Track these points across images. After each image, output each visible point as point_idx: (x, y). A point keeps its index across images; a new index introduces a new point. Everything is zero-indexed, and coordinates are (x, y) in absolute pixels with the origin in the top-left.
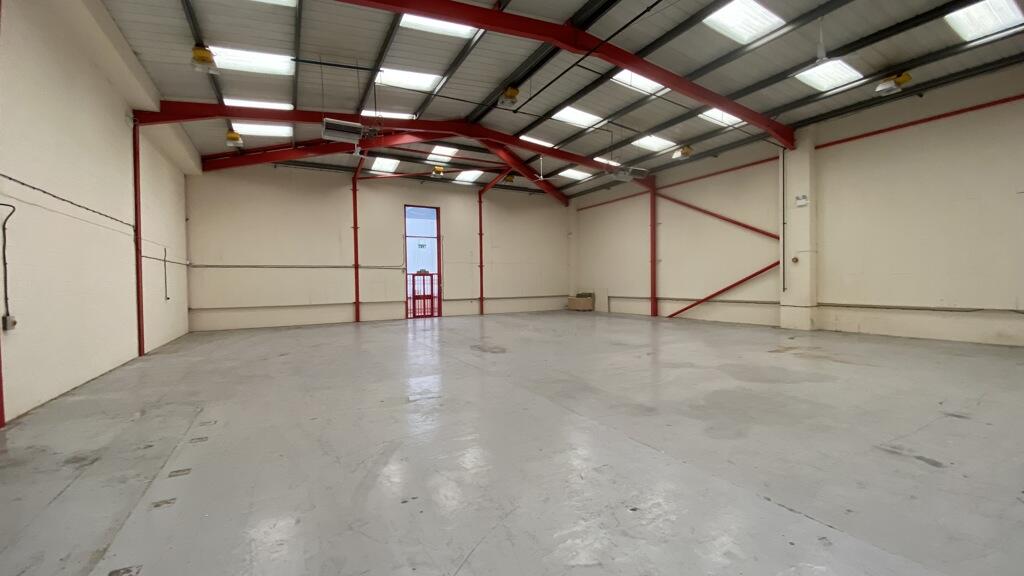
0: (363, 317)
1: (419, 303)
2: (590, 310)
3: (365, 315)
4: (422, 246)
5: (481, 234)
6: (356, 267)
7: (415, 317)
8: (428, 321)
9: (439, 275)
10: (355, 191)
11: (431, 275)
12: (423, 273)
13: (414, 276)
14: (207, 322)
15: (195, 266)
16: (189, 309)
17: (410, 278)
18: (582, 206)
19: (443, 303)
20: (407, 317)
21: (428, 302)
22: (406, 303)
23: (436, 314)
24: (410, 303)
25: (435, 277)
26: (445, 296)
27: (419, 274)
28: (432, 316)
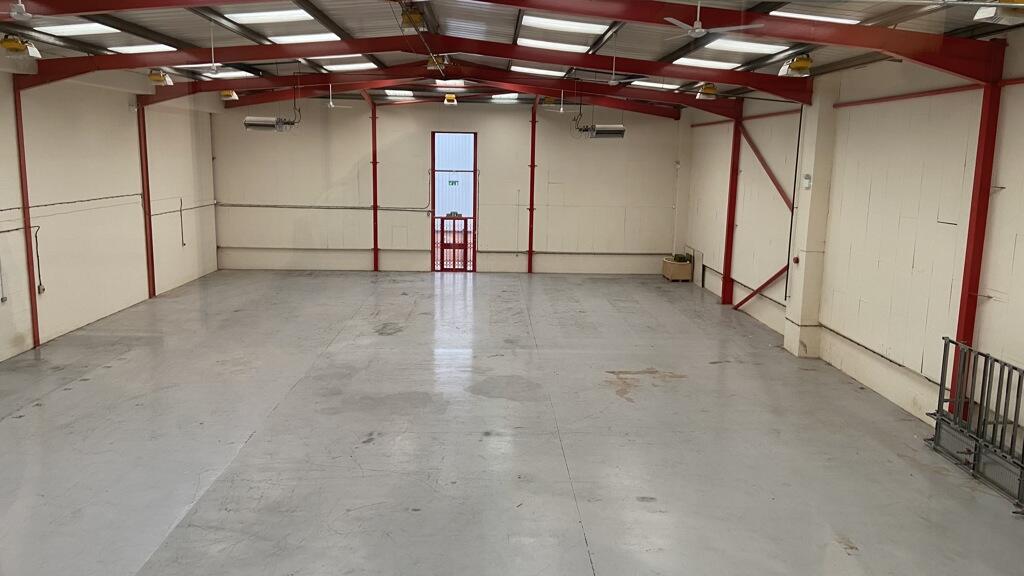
0: (383, 266)
1: (448, 253)
2: (687, 281)
3: (385, 263)
4: (454, 183)
5: (533, 166)
6: (375, 208)
7: (443, 270)
8: (459, 276)
9: (474, 218)
10: (374, 119)
11: (466, 220)
12: (454, 217)
13: (443, 220)
14: (234, 260)
15: (222, 205)
16: (218, 247)
17: (438, 222)
18: (697, 121)
19: (478, 254)
20: (433, 269)
21: (459, 252)
22: (433, 252)
23: (470, 268)
24: (438, 252)
25: (470, 222)
26: (480, 248)
27: (449, 217)
28: (464, 270)
